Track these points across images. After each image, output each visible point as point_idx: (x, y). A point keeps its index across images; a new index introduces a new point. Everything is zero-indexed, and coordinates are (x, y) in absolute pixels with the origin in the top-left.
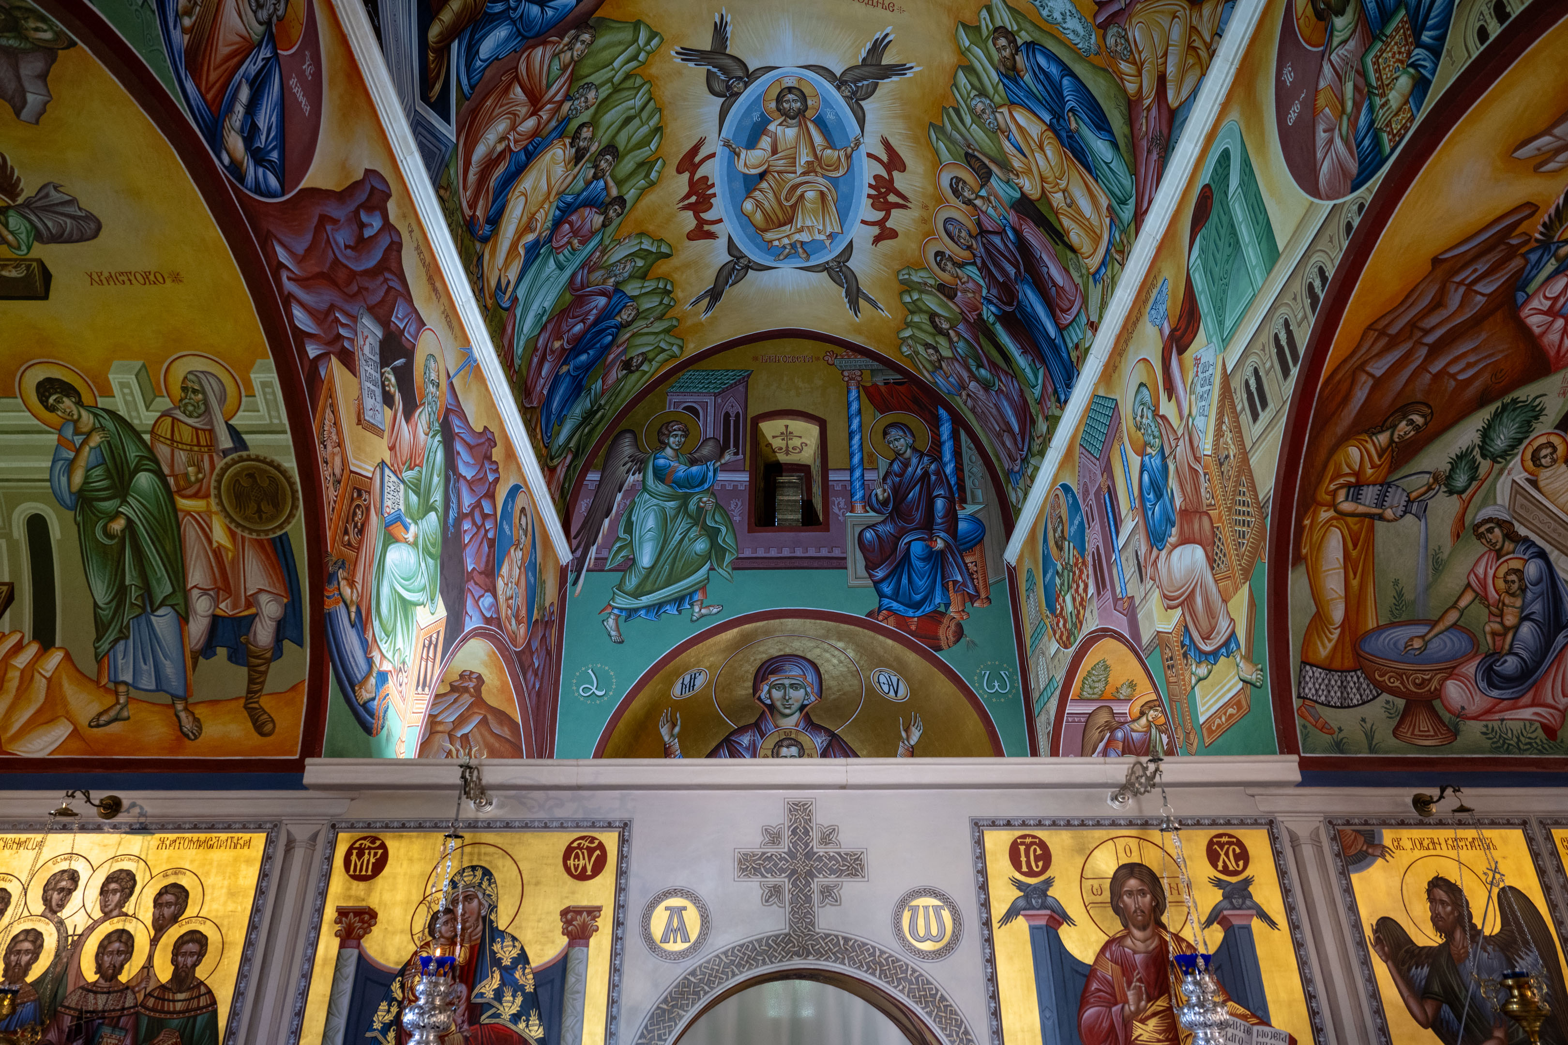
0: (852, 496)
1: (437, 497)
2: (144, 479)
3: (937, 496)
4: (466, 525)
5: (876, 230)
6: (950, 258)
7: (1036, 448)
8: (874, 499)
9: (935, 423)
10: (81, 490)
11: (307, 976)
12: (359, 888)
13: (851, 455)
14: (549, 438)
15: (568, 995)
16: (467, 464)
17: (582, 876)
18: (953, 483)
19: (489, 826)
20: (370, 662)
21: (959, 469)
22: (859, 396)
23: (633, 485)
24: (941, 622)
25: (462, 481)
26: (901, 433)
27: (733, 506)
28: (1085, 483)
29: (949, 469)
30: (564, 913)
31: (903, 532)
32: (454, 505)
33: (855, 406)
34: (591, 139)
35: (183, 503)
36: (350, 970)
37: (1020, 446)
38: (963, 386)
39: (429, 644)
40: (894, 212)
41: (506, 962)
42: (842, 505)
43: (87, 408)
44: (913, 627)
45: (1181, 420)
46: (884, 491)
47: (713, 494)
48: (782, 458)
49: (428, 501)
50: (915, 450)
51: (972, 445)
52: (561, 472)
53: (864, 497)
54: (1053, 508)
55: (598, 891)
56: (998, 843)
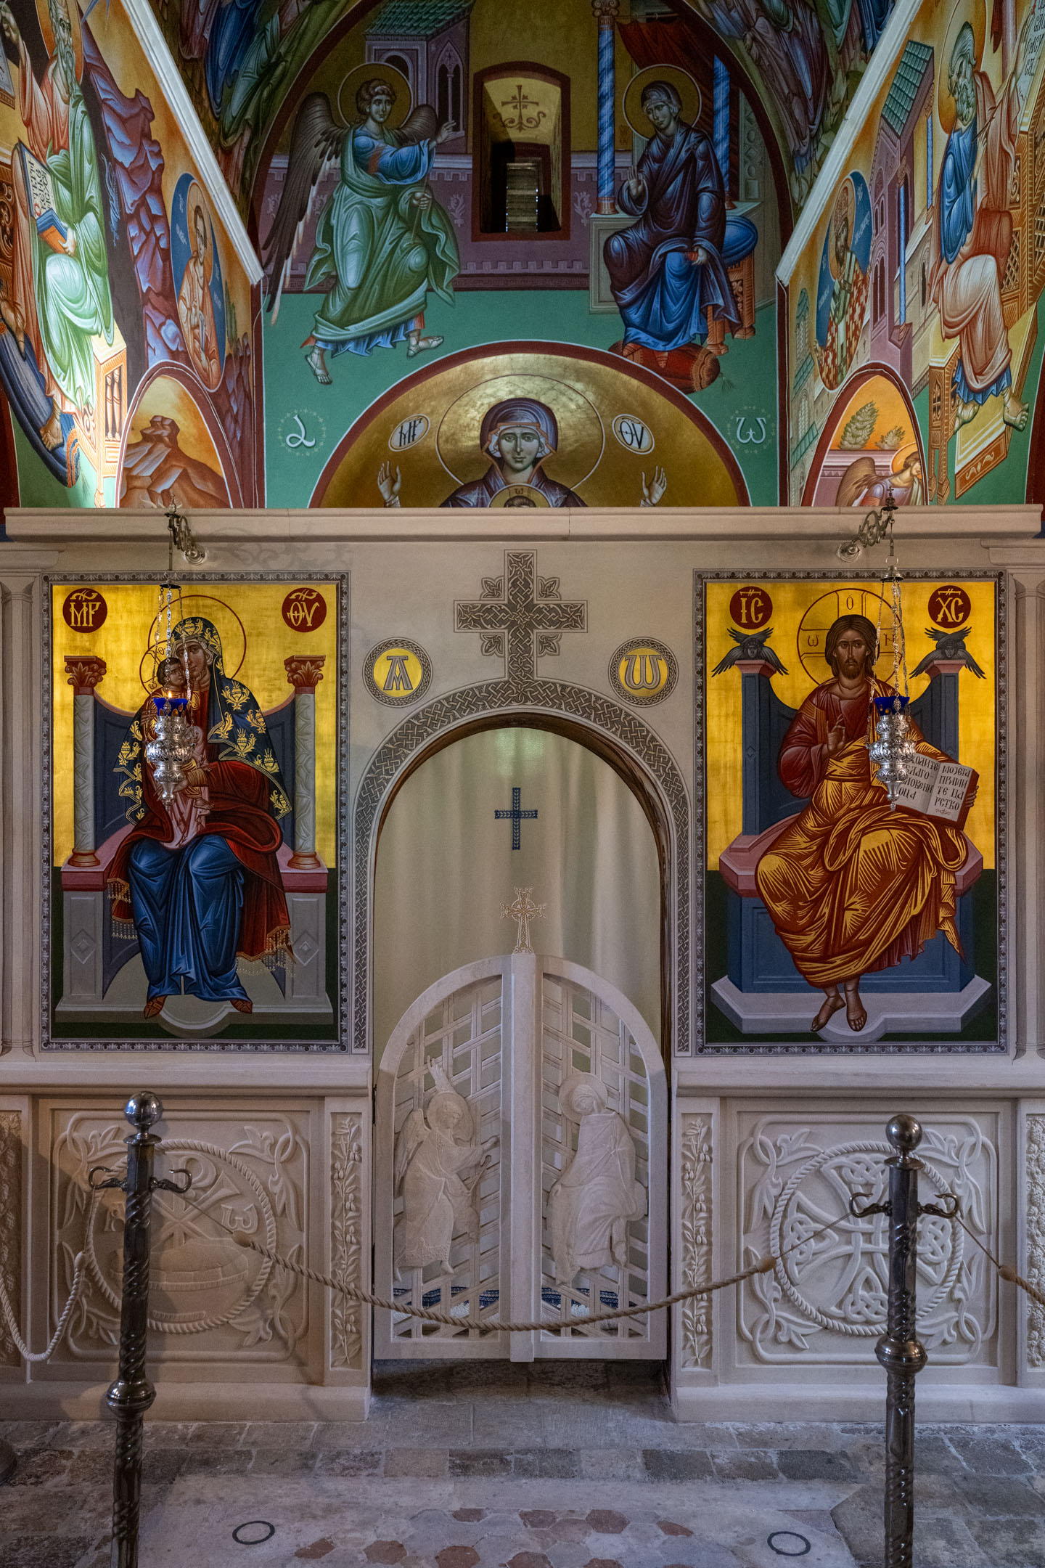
0: (599, 190)
1: (92, 192)
3: (704, 190)
4: (133, 231)
7: (829, 120)
8: (625, 194)
9: (708, 82)
11: (49, 719)
12: (83, 639)
13: (600, 131)
14: (219, 105)
15: (299, 737)
16: (121, 144)
17: (303, 628)
18: (723, 171)
19: (204, 578)
20: (50, 400)
21: (733, 151)
22: (613, 41)
23: (330, 175)
24: (694, 358)
25: (119, 170)
26: (665, 98)
27: (453, 205)
28: (880, 173)
29: (721, 151)
30: (288, 662)
31: (658, 240)
32: (114, 203)
33: (607, 56)
36: (89, 714)
37: (811, 117)
38: (749, 26)
39: (112, 383)
41: (237, 707)
42: (586, 203)
44: (662, 365)
45: (1003, 80)
46: (639, 182)
47: (428, 187)
48: (515, 135)
49: (83, 198)
50: (680, 122)
51: (753, 116)
52: (239, 156)
53: (613, 192)
54: (839, 206)
55: (322, 641)
56: (719, 596)
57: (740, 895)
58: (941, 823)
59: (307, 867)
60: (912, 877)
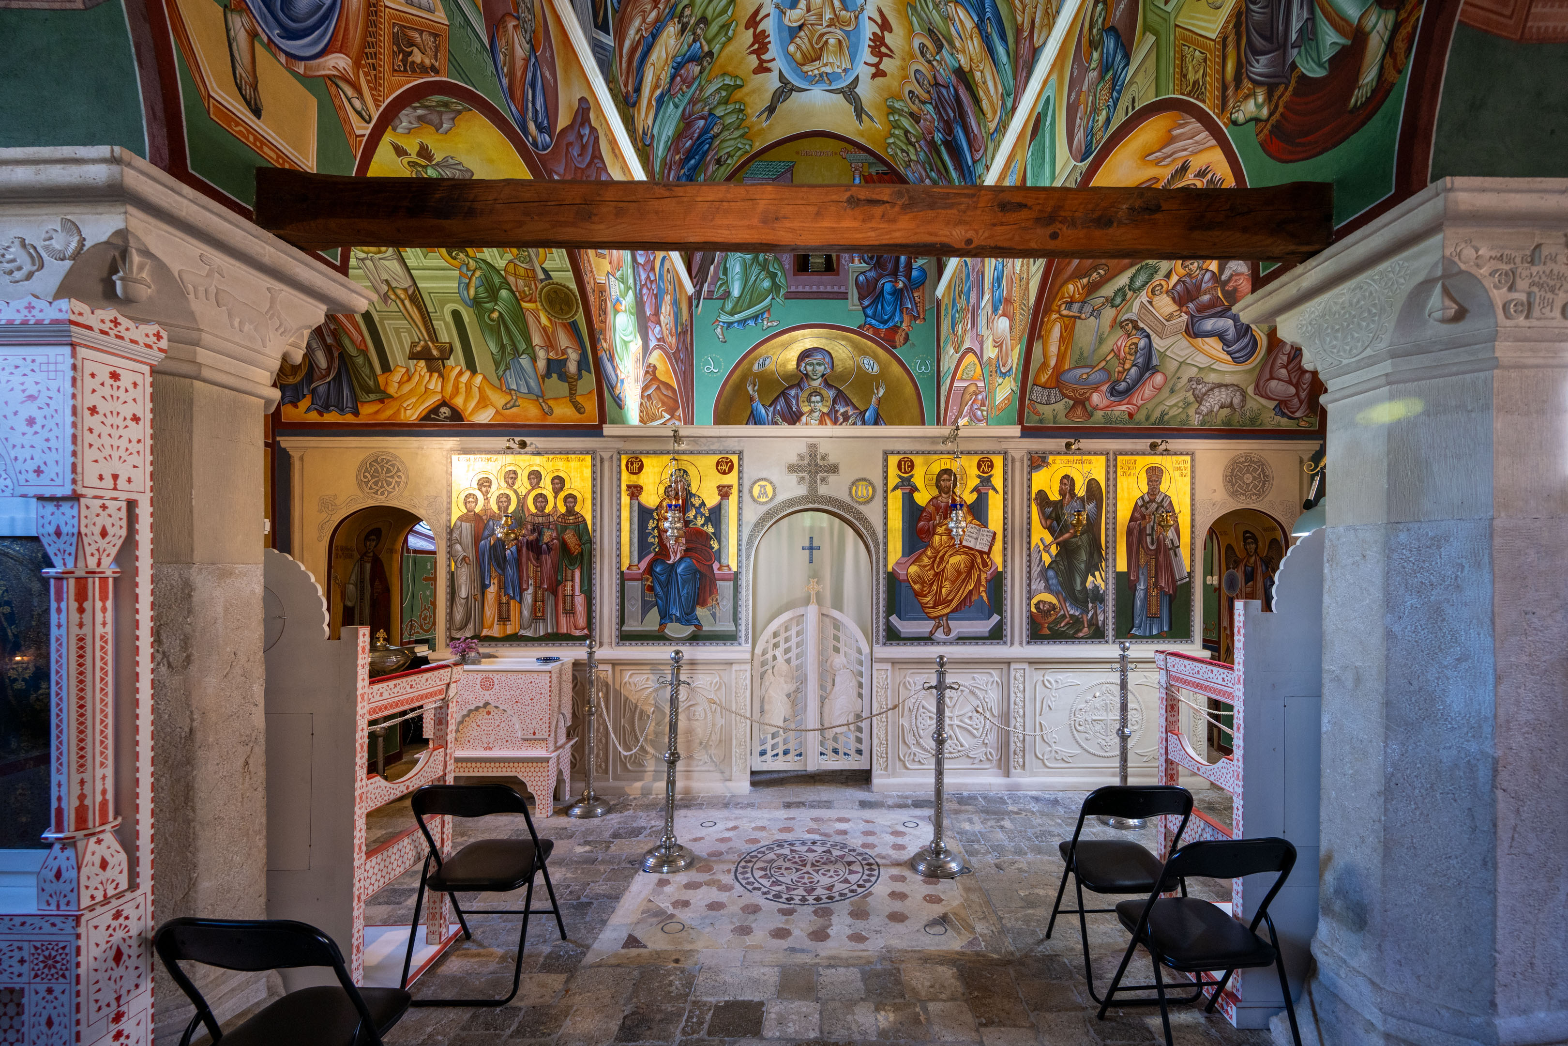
1: (631, 281)
2: (504, 293)
4: (645, 291)
5: (873, 70)
6: (917, 97)
10: (475, 298)
11: (619, 510)
12: (634, 477)
15: (722, 518)
17: (724, 473)
19: (684, 452)
20: (616, 375)
28: (974, 265)
30: (718, 487)
31: (881, 276)
34: (691, 15)
35: (524, 305)
36: (636, 508)
38: (922, 181)
39: (638, 360)
40: (884, 59)
41: (697, 505)
42: (847, 258)
43: (472, 258)
55: (731, 479)
56: (893, 460)
57: (900, 581)
58: (981, 553)
59: (725, 571)
60: (969, 574)
